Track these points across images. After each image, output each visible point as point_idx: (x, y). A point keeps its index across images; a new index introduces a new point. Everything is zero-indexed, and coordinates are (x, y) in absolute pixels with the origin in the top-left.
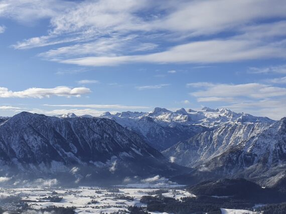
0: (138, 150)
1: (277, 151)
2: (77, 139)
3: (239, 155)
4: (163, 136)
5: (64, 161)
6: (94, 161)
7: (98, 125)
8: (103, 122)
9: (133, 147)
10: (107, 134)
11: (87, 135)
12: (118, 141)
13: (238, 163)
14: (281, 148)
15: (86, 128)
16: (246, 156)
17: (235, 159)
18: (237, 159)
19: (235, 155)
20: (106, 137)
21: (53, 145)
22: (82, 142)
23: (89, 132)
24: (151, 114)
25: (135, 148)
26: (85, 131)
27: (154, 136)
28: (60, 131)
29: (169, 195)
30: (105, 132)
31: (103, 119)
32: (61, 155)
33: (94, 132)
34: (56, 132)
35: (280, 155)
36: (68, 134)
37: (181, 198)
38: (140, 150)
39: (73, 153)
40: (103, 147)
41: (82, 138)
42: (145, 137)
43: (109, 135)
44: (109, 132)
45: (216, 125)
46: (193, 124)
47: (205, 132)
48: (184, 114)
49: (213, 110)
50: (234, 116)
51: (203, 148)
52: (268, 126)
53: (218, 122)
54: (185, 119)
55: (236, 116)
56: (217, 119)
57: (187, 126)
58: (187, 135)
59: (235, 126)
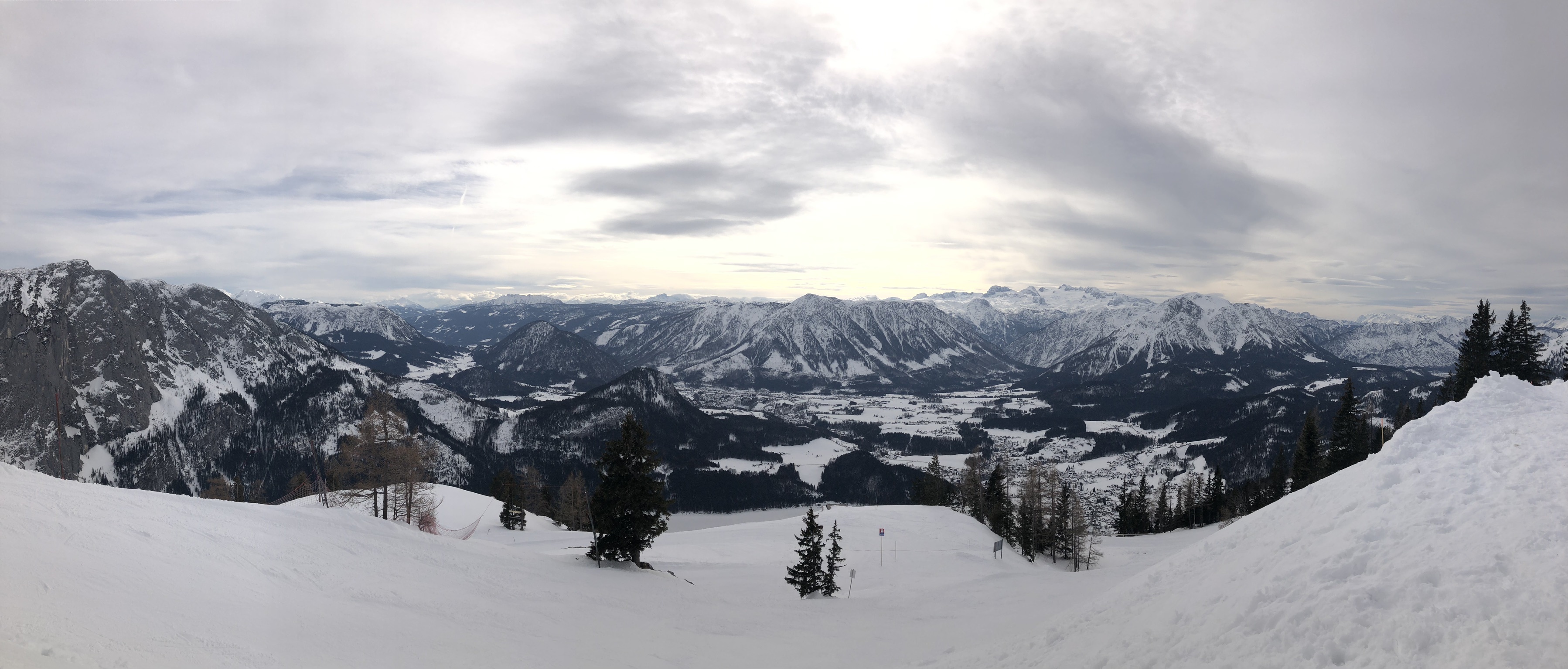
0: (968, 345)
1: (1160, 343)
2: (882, 332)
3: (1110, 350)
4: (1003, 326)
5: (863, 360)
6: (906, 361)
7: (911, 312)
8: (917, 307)
9: (960, 341)
10: (924, 323)
11: (895, 325)
12: (939, 333)
13: (1109, 360)
14: (1165, 339)
15: (893, 316)
16: (1120, 351)
17: (1104, 354)
18: (1108, 355)
19: (1105, 350)
20: (922, 328)
21: (849, 338)
22: (888, 335)
23: (897, 322)
24: (985, 295)
25: (964, 343)
26: (892, 320)
27: (990, 326)
28: (858, 320)
29: (1013, 405)
30: (920, 321)
31: (917, 303)
32: (860, 353)
33: (905, 322)
34: (851, 322)
35: (1163, 348)
36: (869, 325)
37: (1030, 410)
38: (971, 345)
39: (877, 350)
40: (918, 342)
41: (888, 329)
42: (978, 326)
43: (926, 325)
44: (925, 321)
45: (1079, 310)
46: (1047, 309)
47: (1064, 319)
48: (1034, 294)
49: (1076, 289)
50: (1103, 297)
51: (1061, 341)
52: (1148, 310)
53: (1081, 305)
54: (1035, 302)
55: (1107, 297)
56: (1081, 301)
57: (1038, 312)
58: (1038, 323)
59: (1106, 310)
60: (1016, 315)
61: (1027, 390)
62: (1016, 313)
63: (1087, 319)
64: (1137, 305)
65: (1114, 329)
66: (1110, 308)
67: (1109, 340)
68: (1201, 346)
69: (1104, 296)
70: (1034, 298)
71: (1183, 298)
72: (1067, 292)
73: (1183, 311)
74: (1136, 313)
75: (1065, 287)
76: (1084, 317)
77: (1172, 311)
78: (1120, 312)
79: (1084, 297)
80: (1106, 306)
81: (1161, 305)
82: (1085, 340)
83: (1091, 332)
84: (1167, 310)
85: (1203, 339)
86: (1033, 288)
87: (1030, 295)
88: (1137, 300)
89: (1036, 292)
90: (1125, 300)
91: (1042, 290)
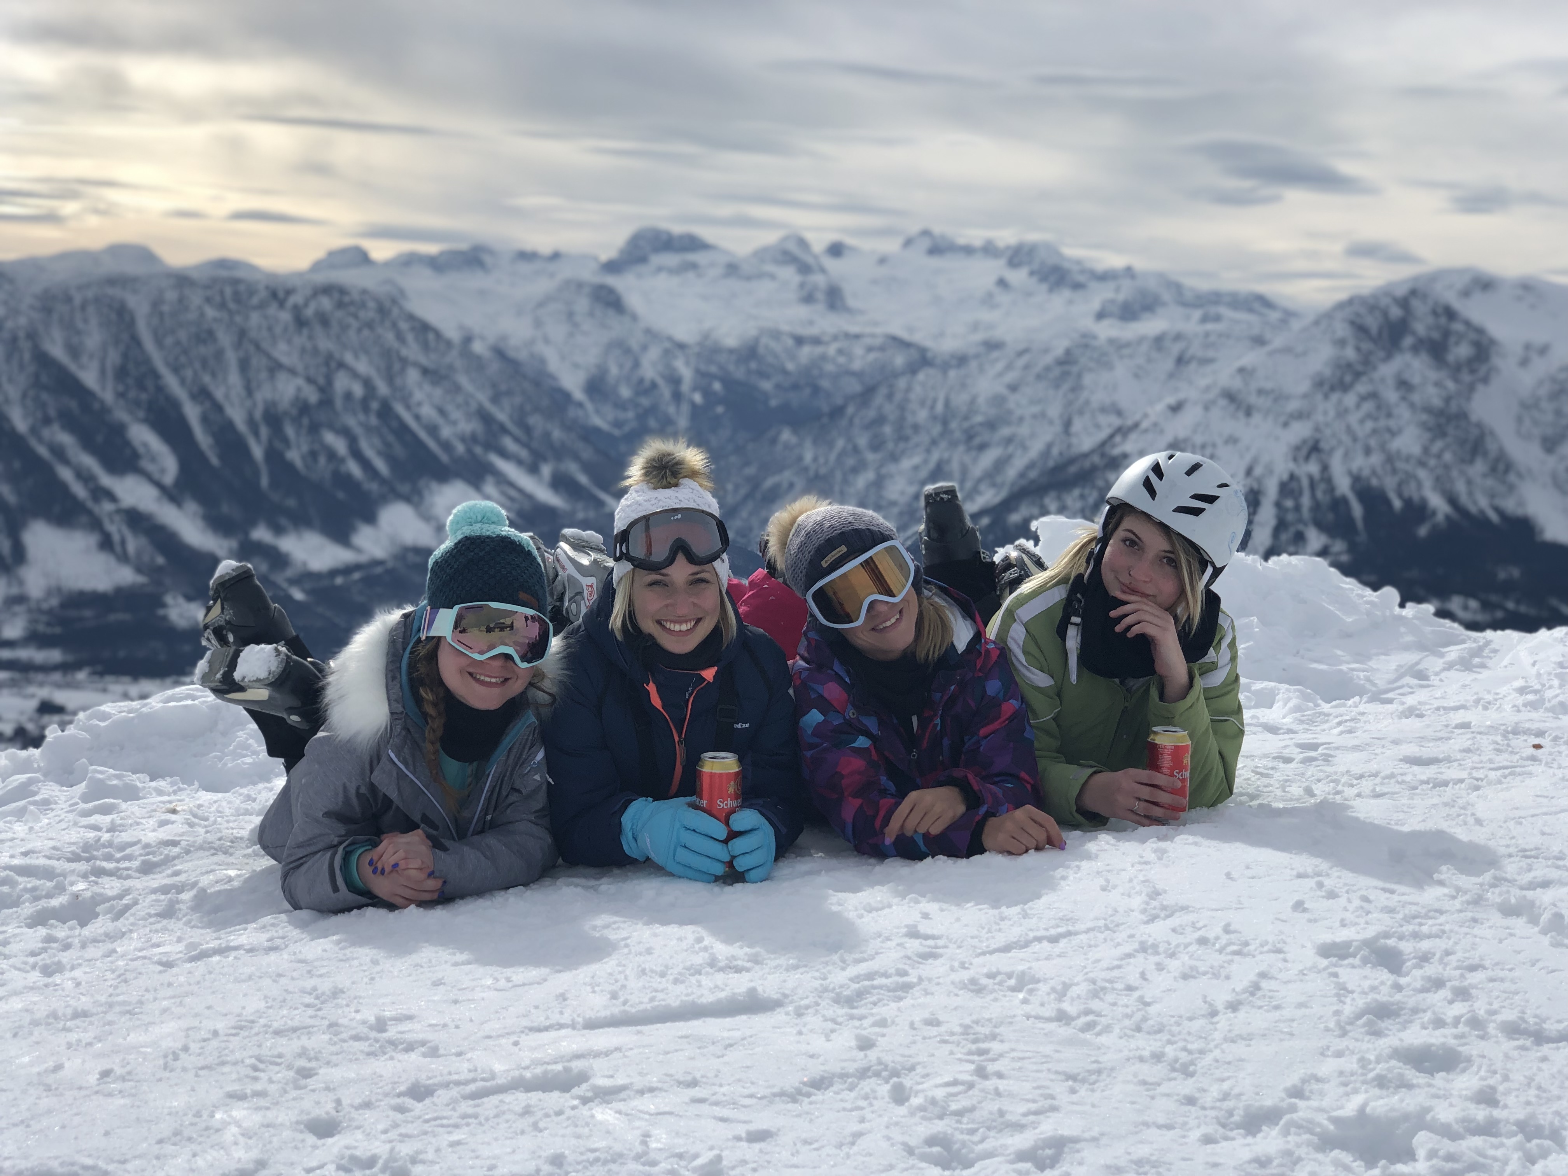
0: (533, 469)
1: (1305, 483)
2: (176, 405)
4: (677, 396)
5: (95, 524)
6: (278, 530)
7: (301, 322)
8: (326, 303)
9: (504, 454)
10: (355, 375)
11: (234, 378)
12: (417, 417)
14: (1325, 468)
15: (225, 339)
20: (348, 396)
22: (205, 419)
23: (244, 365)
24: (612, 267)
25: (520, 462)
26: (219, 354)
27: (625, 392)
28: (74, 352)
30: (341, 365)
31: (327, 290)
32: (79, 491)
33: (275, 367)
34: (43, 359)
35: (1316, 507)
36: (121, 373)
38: (546, 470)
39: (158, 485)
40: (332, 455)
41: (202, 394)
42: (578, 395)
43: (368, 383)
44: (363, 366)
45: (979, 337)
46: (854, 329)
47: (921, 376)
48: (804, 269)
49: (968, 250)
50: (1078, 286)
52: (1259, 341)
53: (986, 316)
54: (808, 299)
55: (1093, 285)
56: (988, 301)
57: (816, 341)
58: (816, 390)
59: (1086, 342)
60: (731, 351)
62: (731, 342)
63: (1011, 377)
64: (1217, 318)
65: (1117, 422)
66: (1107, 330)
68: (1483, 503)
69: (1081, 278)
70: (802, 285)
71: (1413, 292)
72: (935, 262)
73: (1414, 348)
74: (1210, 354)
75: (926, 243)
76: (1000, 366)
77: (1366, 346)
78: (1144, 348)
79: (1002, 283)
80: (1088, 324)
81: (1317, 323)
83: (1024, 430)
84: (1341, 343)
85: (1493, 469)
86: (803, 243)
87: (788, 273)
88: (1216, 298)
89: (810, 260)
90: (1166, 296)
91: (836, 250)
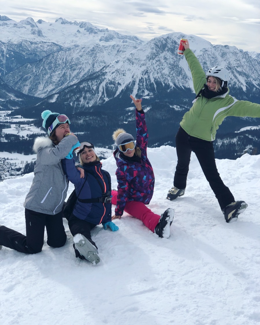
1: (145, 80)
3: (100, 84)
4: (3, 55)
13: (98, 93)
14: (149, 77)
16: (109, 85)
17: (95, 88)
18: (98, 88)
19: (96, 83)
35: (147, 85)
45: (73, 44)
46: (44, 41)
47: (60, 53)
49: (71, 23)
50: (96, 33)
51: (57, 73)
52: (135, 47)
53: (75, 39)
55: (99, 32)
56: (75, 35)
57: (36, 43)
58: (36, 55)
59: (97, 46)
61: (25, 117)
62: (15, 43)
63: (80, 54)
64: (126, 42)
65: (104, 65)
66: (102, 43)
67: (99, 75)
68: (181, 85)
69: (96, 31)
70: (32, 30)
72: (63, 25)
73: (168, 50)
74: (125, 50)
75: (61, 21)
76: (78, 51)
77: (158, 49)
78: (110, 48)
79: (78, 31)
80: (98, 42)
81: (147, 44)
82: (78, 74)
83: (84, 66)
84: (153, 48)
85: (183, 78)
86: (32, 19)
87: (29, 27)
88: (126, 37)
89: (34, 24)
90: (115, 36)
91: (40, 22)
